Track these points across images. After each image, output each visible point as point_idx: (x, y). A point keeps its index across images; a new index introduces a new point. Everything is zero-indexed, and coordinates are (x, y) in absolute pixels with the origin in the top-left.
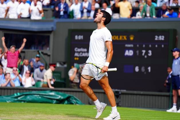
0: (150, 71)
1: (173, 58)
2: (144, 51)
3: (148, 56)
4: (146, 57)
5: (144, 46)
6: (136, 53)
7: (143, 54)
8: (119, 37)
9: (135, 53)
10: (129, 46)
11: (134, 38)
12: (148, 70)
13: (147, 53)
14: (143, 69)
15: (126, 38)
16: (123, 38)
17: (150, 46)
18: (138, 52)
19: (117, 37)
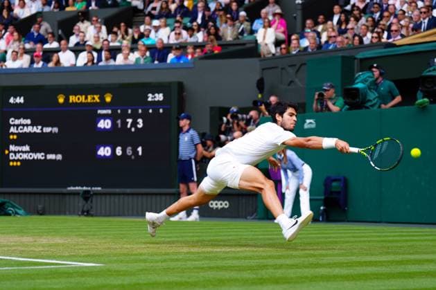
0: (140, 153)
1: (180, 130)
2: (130, 121)
3: (136, 128)
4: (133, 130)
5: (130, 111)
6: (117, 125)
7: (129, 126)
8: (86, 98)
9: (114, 124)
10: (104, 112)
11: (112, 99)
12: (138, 152)
13: (135, 124)
14: (129, 151)
15: (99, 98)
16: (94, 99)
17: (140, 111)
18: (119, 122)
19: (84, 97)
